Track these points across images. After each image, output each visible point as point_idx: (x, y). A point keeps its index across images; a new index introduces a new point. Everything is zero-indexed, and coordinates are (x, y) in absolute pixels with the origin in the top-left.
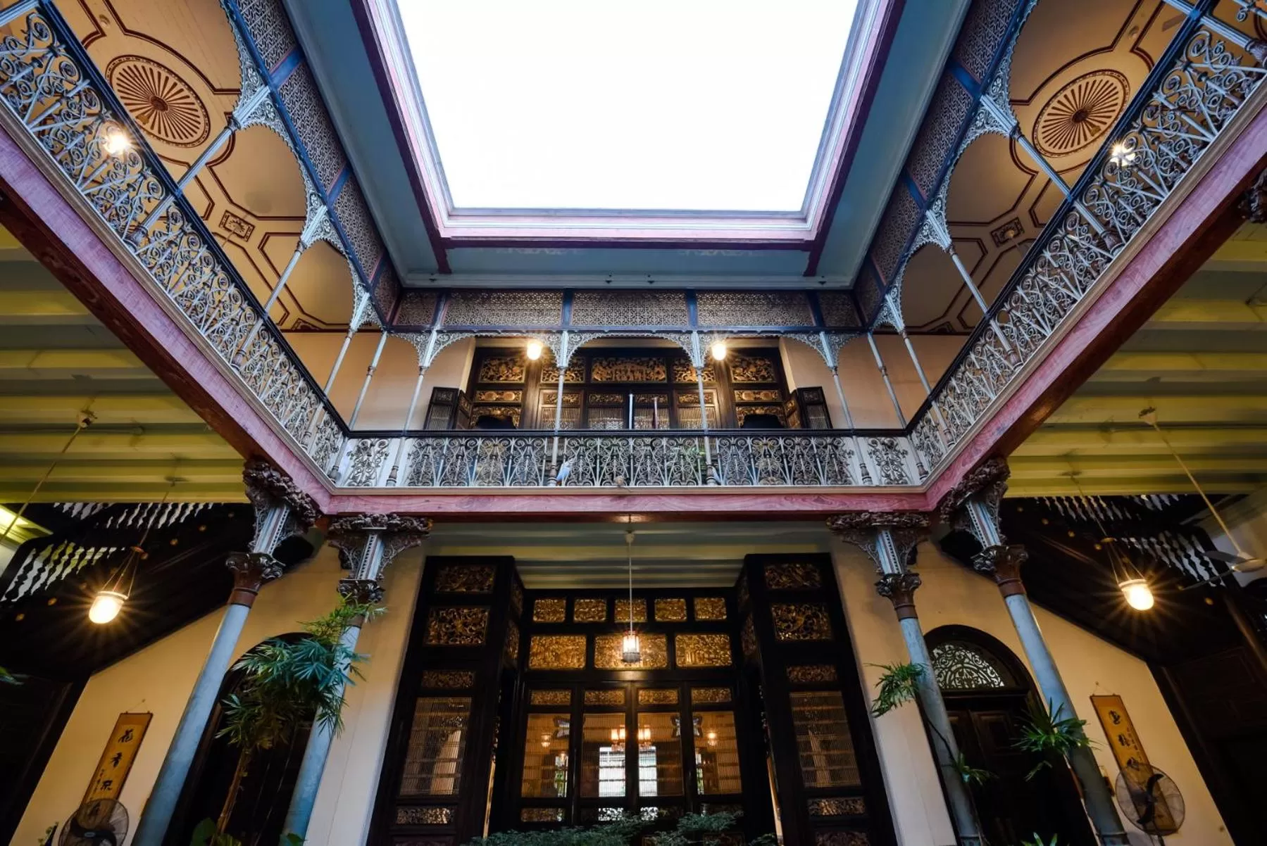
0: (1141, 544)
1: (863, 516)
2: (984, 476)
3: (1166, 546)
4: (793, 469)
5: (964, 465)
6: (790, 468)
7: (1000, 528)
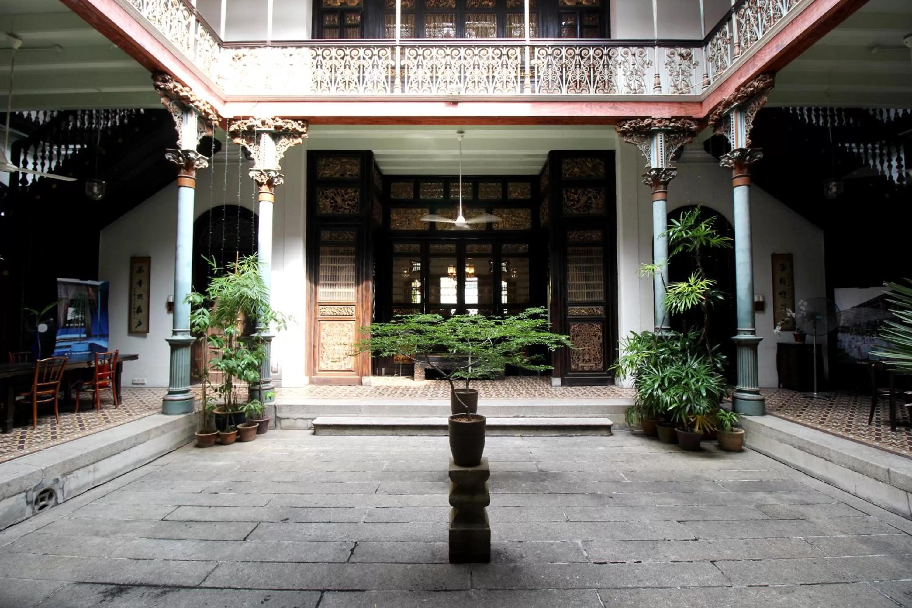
0: (858, 149)
1: (646, 121)
2: (752, 89)
3: (877, 151)
4: (597, 78)
5: (739, 79)
6: (595, 77)
7: (750, 134)
